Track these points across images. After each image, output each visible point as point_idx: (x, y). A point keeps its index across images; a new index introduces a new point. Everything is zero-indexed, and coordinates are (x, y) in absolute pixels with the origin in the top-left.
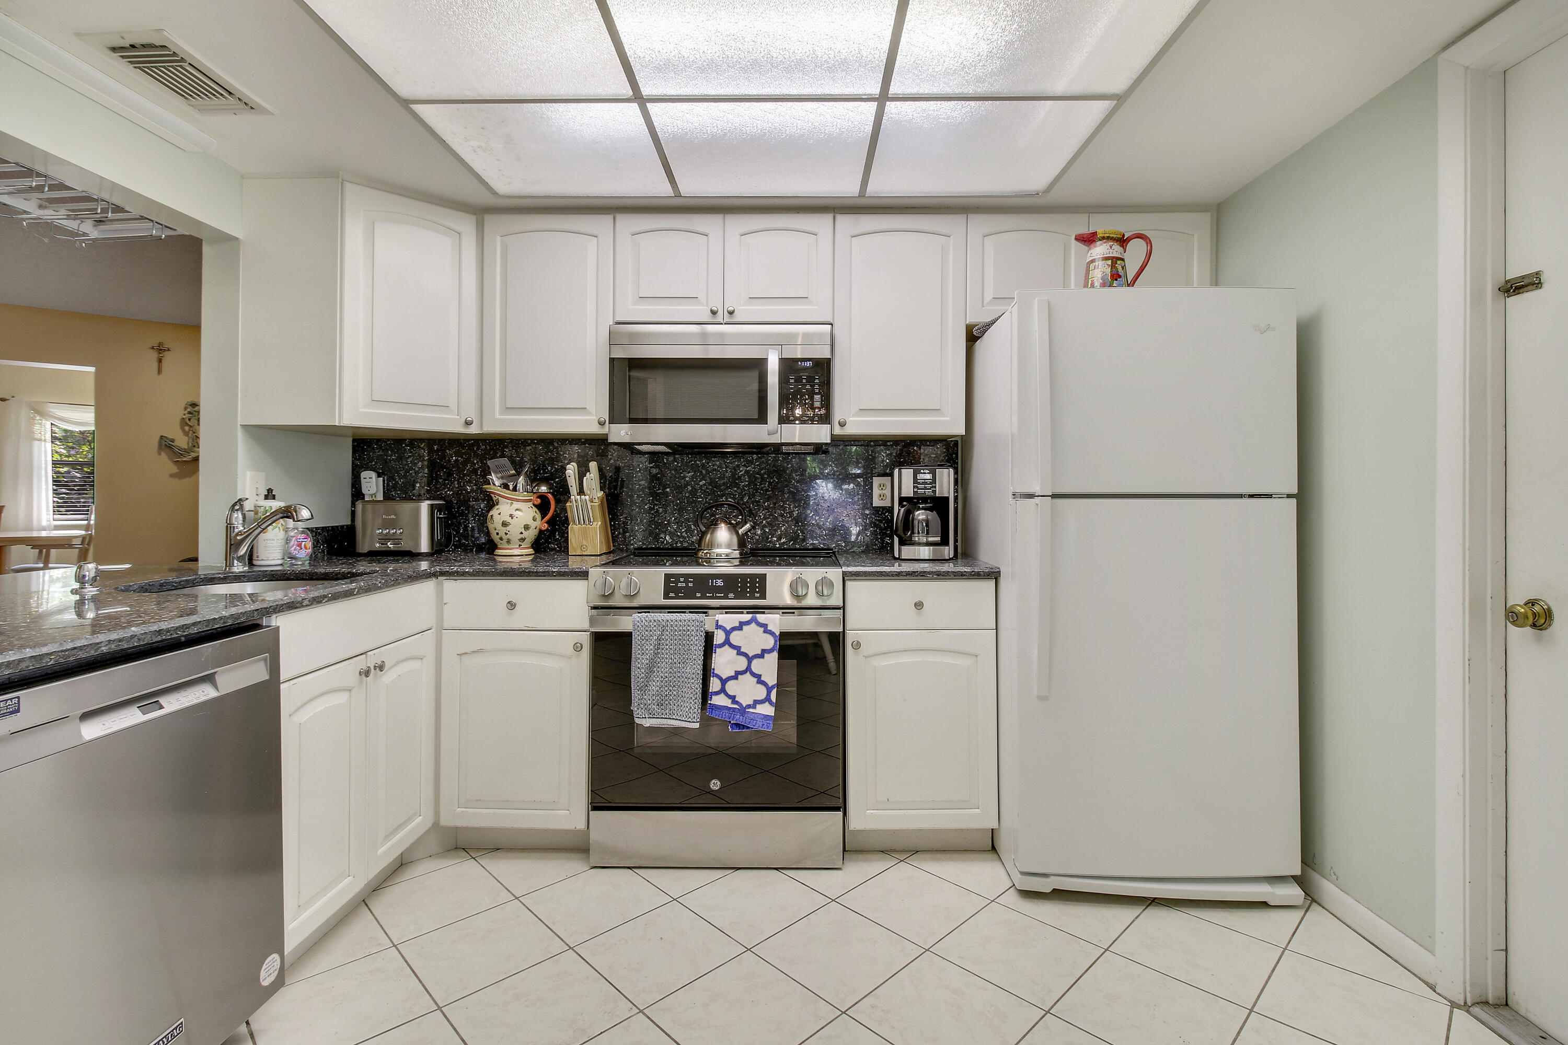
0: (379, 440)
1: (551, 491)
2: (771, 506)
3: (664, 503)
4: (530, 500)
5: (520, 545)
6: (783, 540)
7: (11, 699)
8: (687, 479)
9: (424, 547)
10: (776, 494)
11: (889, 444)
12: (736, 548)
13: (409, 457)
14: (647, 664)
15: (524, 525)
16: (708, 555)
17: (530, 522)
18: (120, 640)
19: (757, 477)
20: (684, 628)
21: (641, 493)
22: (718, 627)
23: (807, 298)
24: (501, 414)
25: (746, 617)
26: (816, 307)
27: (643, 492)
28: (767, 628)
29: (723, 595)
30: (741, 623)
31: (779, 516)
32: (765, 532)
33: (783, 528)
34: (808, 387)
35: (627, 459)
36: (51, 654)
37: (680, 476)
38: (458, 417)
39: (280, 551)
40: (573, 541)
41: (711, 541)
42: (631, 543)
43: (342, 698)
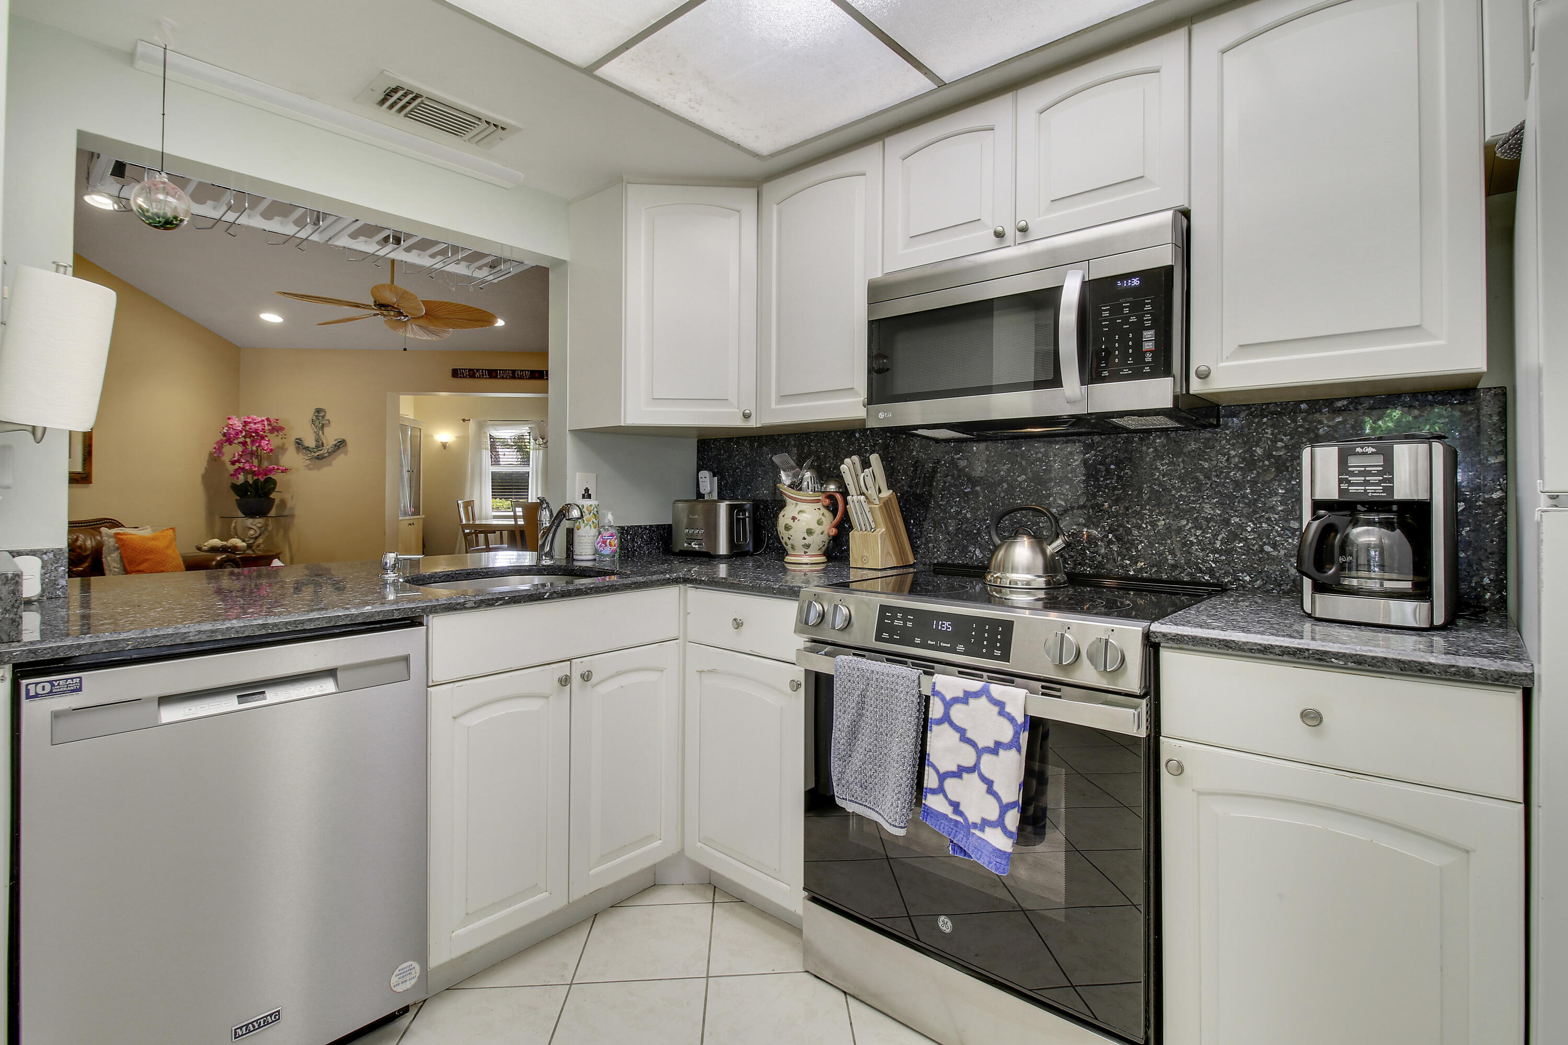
0: (715, 440)
1: (841, 490)
2: (1121, 512)
3: (973, 505)
4: (818, 501)
5: (805, 552)
6: (1140, 564)
7: (72, 679)
8: (1002, 473)
9: (723, 549)
10: (1128, 495)
11: (1339, 404)
12: (1041, 574)
13: (736, 455)
14: (849, 727)
15: (807, 529)
16: (999, 580)
17: (814, 526)
18: (213, 631)
19: (1099, 469)
20: (892, 686)
21: (946, 492)
22: (936, 693)
23: (1142, 177)
24: (778, 403)
25: (975, 685)
26: (1158, 188)
27: (949, 491)
28: (1004, 708)
29: (949, 645)
30: (966, 692)
31: (1134, 527)
32: (1111, 550)
33: (1140, 547)
34: (1133, 319)
35: (930, 450)
36: (128, 640)
37: (993, 470)
38: (738, 410)
39: (591, 547)
40: (854, 553)
41: (1004, 561)
42: (935, 556)
43: (535, 705)
